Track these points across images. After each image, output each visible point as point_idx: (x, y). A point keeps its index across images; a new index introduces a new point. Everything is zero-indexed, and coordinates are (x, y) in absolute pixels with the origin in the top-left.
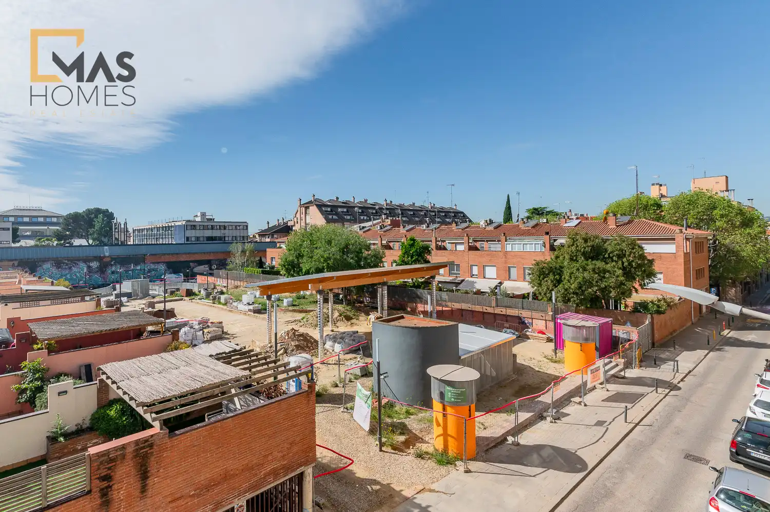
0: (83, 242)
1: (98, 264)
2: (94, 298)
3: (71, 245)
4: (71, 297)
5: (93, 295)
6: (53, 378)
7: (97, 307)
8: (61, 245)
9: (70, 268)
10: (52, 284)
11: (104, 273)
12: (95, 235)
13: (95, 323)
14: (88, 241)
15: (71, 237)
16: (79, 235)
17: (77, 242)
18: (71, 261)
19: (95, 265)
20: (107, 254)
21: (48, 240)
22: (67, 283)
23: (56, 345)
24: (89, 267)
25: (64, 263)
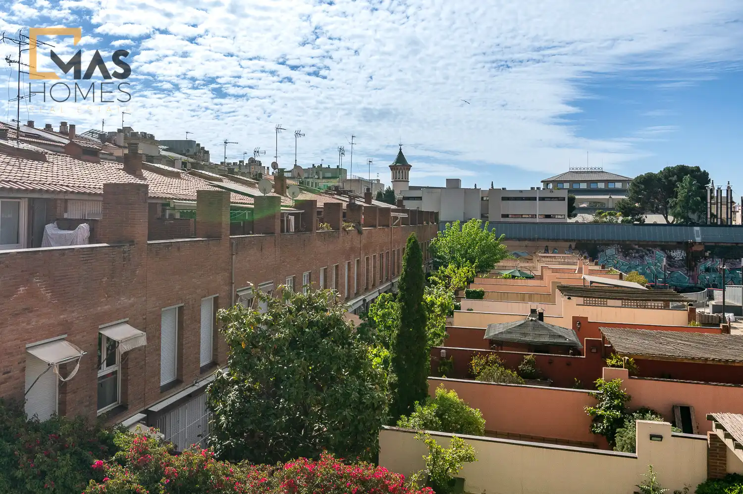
0: (659, 219)
1: (684, 254)
2: (684, 306)
3: (642, 223)
4: (650, 300)
5: (683, 301)
6: (636, 412)
7: (689, 321)
8: (629, 222)
9: (642, 257)
10: (621, 277)
11: (693, 271)
12: (678, 209)
13: (695, 345)
14: (666, 218)
15: (642, 211)
16: (653, 207)
17: (651, 218)
18: (643, 246)
19: (678, 255)
20: (698, 240)
21: (610, 214)
22: (642, 278)
23: (635, 366)
24: (669, 258)
25: (633, 249)
